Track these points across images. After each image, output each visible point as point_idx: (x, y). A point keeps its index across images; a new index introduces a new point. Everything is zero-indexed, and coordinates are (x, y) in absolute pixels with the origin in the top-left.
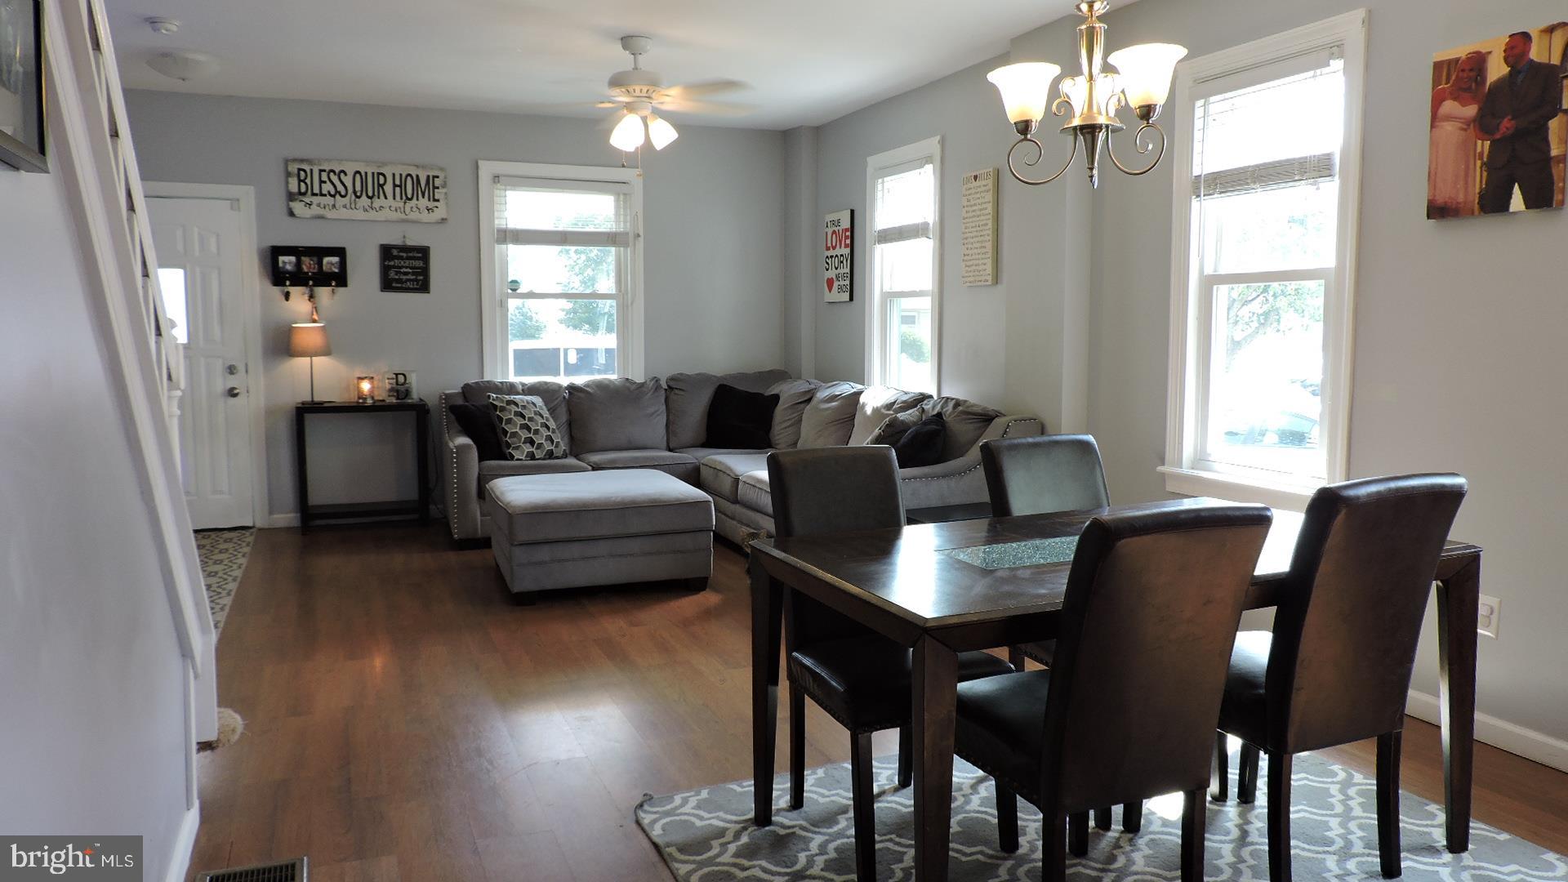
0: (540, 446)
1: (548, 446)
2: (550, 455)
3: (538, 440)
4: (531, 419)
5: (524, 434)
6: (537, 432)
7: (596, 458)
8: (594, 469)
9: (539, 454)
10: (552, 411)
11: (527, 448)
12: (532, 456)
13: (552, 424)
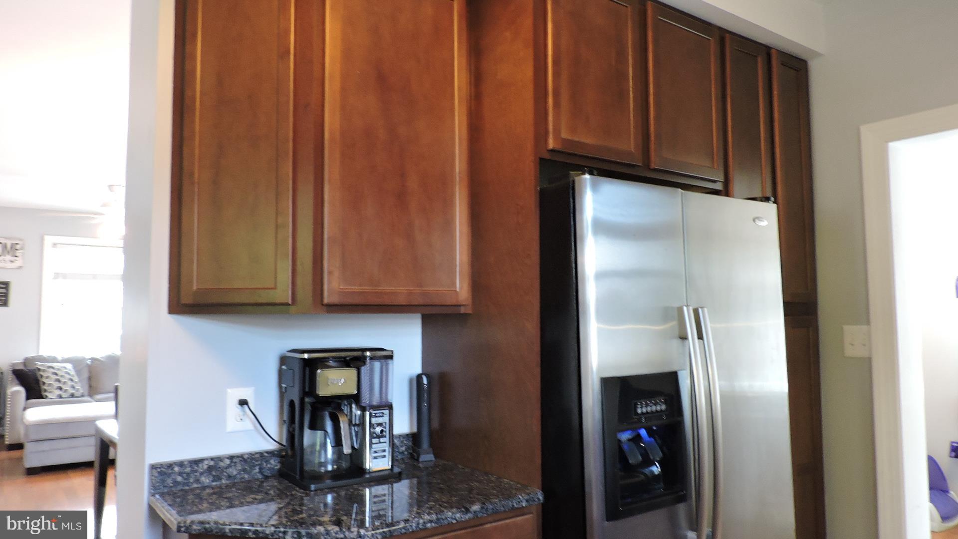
0: (66, 391)
1: (71, 391)
2: (72, 396)
3: (64, 387)
4: (62, 376)
5: (57, 384)
6: (65, 383)
7: (99, 397)
8: (96, 401)
9: (64, 395)
10: (78, 372)
11: (58, 392)
12: (60, 397)
13: (76, 379)
